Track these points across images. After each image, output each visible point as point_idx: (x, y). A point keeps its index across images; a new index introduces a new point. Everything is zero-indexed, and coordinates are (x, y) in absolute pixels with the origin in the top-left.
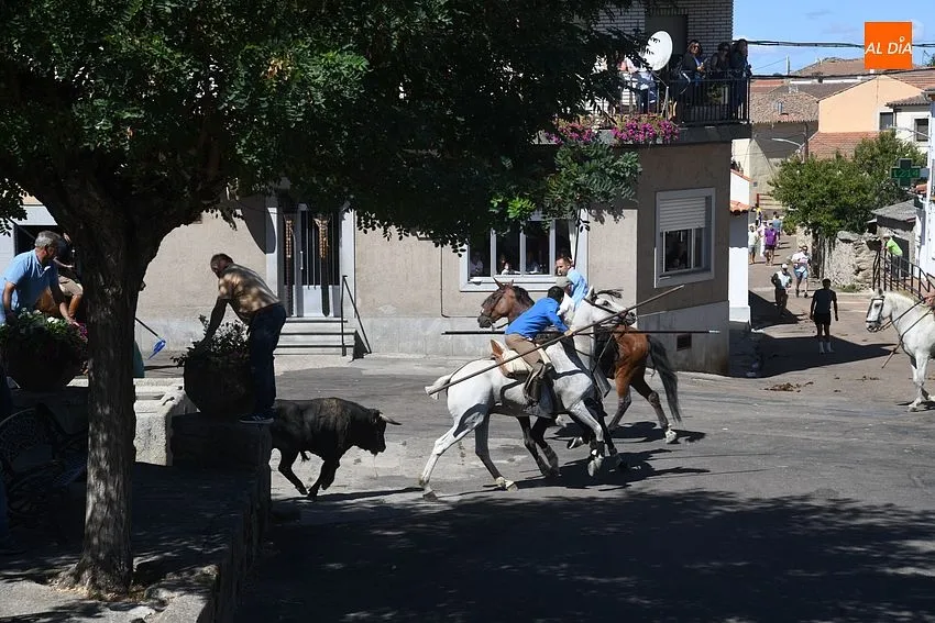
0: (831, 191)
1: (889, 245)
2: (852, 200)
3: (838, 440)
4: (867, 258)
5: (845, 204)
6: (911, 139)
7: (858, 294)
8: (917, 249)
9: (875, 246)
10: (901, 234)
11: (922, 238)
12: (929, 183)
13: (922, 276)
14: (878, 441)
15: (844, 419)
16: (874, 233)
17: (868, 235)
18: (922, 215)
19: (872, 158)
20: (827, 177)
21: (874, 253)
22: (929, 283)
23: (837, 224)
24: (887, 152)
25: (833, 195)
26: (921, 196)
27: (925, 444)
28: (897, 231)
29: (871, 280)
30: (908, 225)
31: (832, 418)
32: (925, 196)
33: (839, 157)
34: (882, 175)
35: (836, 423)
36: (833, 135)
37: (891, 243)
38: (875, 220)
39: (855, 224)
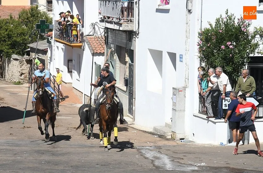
0: (8, 35)
1: (36, 61)
2: (18, 39)
3: (11, 158)
4: (26, 68)
5: (15, 41)
6: (45, 10)
7: (22, 86)
8: (49, 64)
9: (29, 62)
10: (41, 56)
11: (51, 58)
12: (53, 32)
13: (51, 77)
14: (30, 158)
15: (14, 148)
16: (29, 56)
17: (26, 57)
18: (51, 47)
19: (27, 19)
20: (6, 28)
21: (29, 65)
22: (54, 80)
23: (12, 51)
24: (34, 16)
25: (9, 37)
26: (50, 38)
27: (51, 158)
28: (40, 55)
29: (28, 79)
30: (44, 52)
31: (8, 147)
32: (52, 38)
33: (11, 18)
34: (32, 27)
35: (10, 150)
36: (9, 7)
37: (37, 60)
38: (29, 49)
39: (20, 51)
